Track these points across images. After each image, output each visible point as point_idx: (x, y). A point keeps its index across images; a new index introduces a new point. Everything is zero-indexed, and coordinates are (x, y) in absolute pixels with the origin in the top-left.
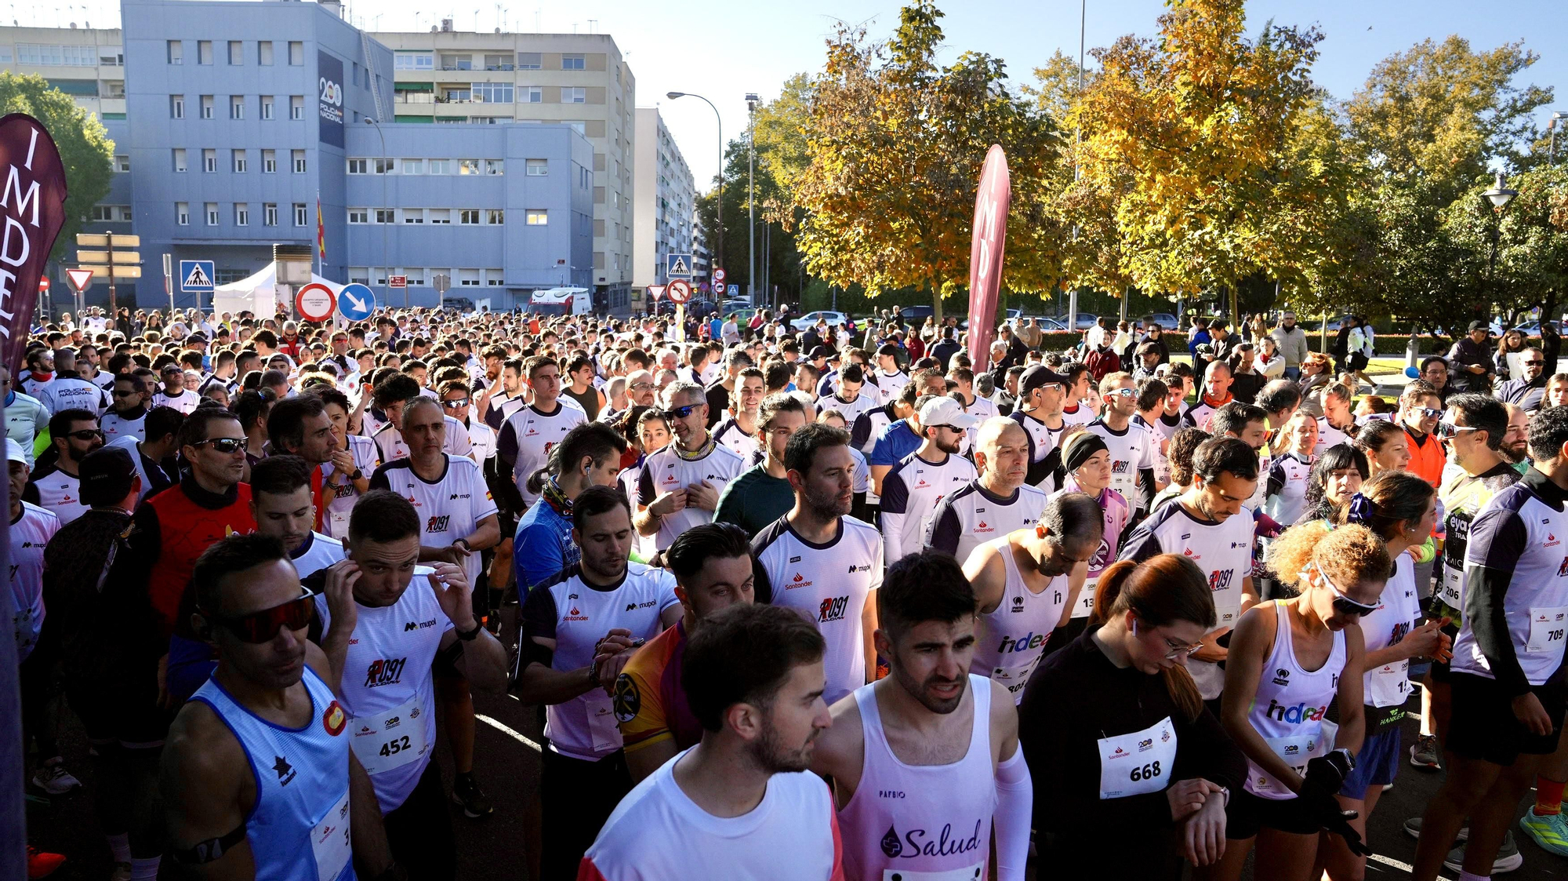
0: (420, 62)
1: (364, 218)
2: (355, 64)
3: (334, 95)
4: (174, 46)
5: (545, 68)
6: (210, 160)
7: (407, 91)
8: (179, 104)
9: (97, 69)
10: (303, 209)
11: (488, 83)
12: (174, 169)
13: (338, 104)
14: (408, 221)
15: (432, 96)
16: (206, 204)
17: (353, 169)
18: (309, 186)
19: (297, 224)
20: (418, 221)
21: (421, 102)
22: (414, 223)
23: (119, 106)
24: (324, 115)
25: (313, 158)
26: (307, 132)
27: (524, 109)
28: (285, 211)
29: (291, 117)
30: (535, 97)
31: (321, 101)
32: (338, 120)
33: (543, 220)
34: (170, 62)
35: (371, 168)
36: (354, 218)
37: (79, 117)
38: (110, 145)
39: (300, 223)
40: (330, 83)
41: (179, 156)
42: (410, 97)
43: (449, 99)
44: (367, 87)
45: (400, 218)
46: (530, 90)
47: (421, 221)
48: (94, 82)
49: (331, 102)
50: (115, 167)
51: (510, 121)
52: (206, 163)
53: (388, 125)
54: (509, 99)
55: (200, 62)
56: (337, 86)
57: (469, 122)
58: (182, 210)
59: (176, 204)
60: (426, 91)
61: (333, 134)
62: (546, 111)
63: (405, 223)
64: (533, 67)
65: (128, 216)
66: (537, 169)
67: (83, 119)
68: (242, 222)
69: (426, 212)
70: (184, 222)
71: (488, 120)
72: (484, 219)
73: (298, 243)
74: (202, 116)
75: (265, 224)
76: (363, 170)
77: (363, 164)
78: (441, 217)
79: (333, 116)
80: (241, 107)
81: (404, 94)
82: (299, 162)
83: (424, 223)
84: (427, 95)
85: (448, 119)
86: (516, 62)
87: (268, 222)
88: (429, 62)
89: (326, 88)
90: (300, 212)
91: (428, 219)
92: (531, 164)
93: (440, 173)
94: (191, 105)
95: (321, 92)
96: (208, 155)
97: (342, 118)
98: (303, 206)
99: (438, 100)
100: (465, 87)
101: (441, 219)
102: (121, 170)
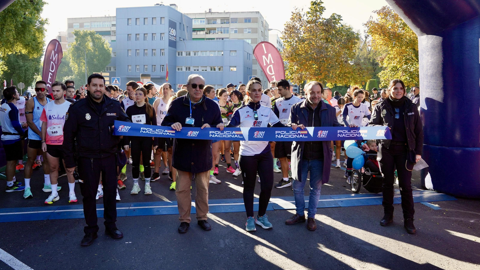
0: (201, 22)
1: (182, 69)
2: (180, 23)
3: (173, 33)
4: (129, 20)
5: (239, 23)
6: (138, 53)
7: (197, 31)
8: (130, 37)
9: (111, 28)
10: (163, 67)
11: (222, 28)
12: (128, 56)
13: (175, 35)
14: (195, 70)
15: (205, 32)
16: (136, 66)
17: (179, 55)
18: (165, 60)
19: (161, 71)
20: (197, 70)
21: (201, 34)
23: (114, 38)
24: (170, 39)
25: (166, 52)
26: (165, 44)
27: (232, 35)
28: (158, 67)
29: (161, 40)
30: (236, 32)
31: (169, 35)
32: (174, 40)
33: (235, 69)
34: (128, 25)
35: (184, 54)
36: (179, 69)
37: (103, 41)
38: (111, 49)
39: (162, 71)
40: (172, 29)
41: (129, 51)
42: (198, 32)
43: (210, 33)
44: (184, 30)
45: (192, 69)
46: (234, 29)
48: (110, 31)
49: (172, 35)
50: (112, 55)
51: (228, 39)
52: (137, 54)
53: (191, 41)
54: (228, 32)
55: (136, 24)
56: (174, 30)
57: (216, 40)
58: (130, 67)
59: (128, 66)
60: (203, 31)
61: (173, 44)
62: (239, 36)
63: (193, 71)
64: (235, 22)
65: (115, 70)
66: (233, 54)
67: (104, 42)
68: (146, 71)
69: (200, 67)
70: (130, 71)
71: (221, 39)
72: (217, 69)
73: (162, 77)
74: (136, 40)
75: (152, 71)
76: (182, 55)
77: (182, 53)
78: (204, 69)
79: (173, 39)
80: (147, 37)
81: (196, 32)
82: (162, 53)
84: (203, 32)
85: (209, 39)
86: (230, 21)
87: (153, 71)
88: (204, 22)
89: (171, 31)
91: (200, 70)
92: (231, 52)
93: (204, 56)
94: (133, 37)
95: (169, 32)
96: (137, 51)
97: (176, 39)
98: (164, 66)
99: (206, 33)
100: (214, 29)
101: (204, 70)
102: (114, 56)
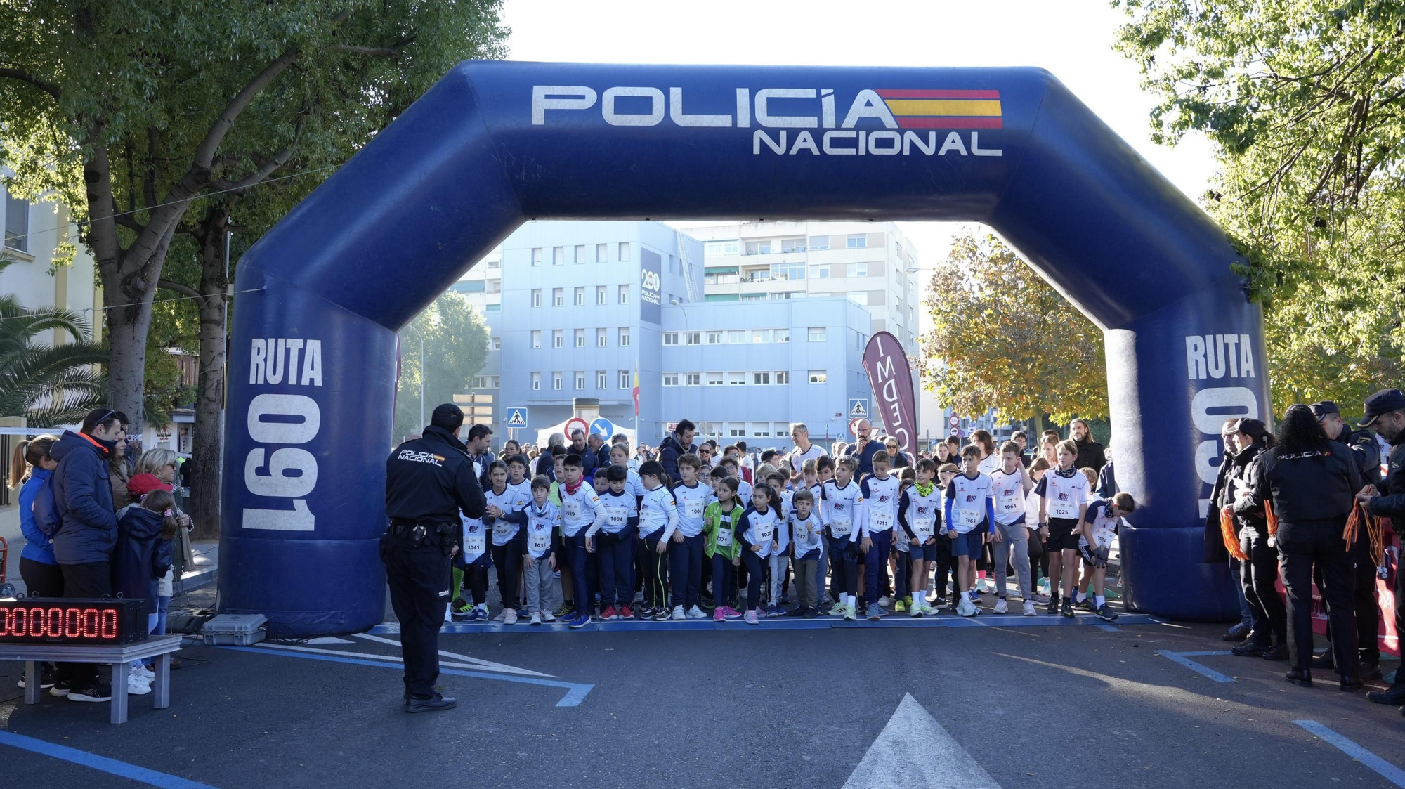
0: (728, 250)
1: (676, 381)
2: (671, 256)
3: (654, 282)
4: (536, 252)
5: (832, 248)
6: (558, 338)
7: (718, 274)
8: (538, 296)
9: (485, 272)
10: (626, 375)
11: (784, 264)
12: (532, 346)
13: (657, 289)
14: (712, 383)
15: (738, 277)
16: (553, 373)
17: (668, 342)
18: (631, 356)
19: (621, 387)
21: (729, 284)
22: (716, 384)
23: (494, 299)
24: (645, 299)
25: (635, 334)
26: (631, 313)
27: (816, 285)
28: (612, 377)
29: (619, 302)
30: (824, 274)
31: (643, 288)
32: (656, 302)
33: (822, 378)
34: (533, 264)
35: (682, 340)
36: (667, 381)
37: (469, 310)
38: (488, 330)
39: (624, 386)
40: (650, 273)
41: (536, 336)
42: (720, 278)
43: (752, 278)
44: (681, 273)
45: (704, 380)
46: (820, 267)
47: (720, 382)
48: (483, 281)
49: (651, 288)
50: (491, 346)
51: (802, 295)
52: (556, 341)
53: (702, 304)
54: (802, 276)
55: (554, 263)
56: (656, 275)
57: (768, 297)
58: (536, 378)
59: (532, 373)
60: (734, 273)
61: (651, 313)
62: (835, 284)
63: (708, 384)
64: (821, 248)
65: (497, 384)
66: (818, 336)
67: (471, 311)
68: (580, 387)
69: (725, 375)
70: (537, 387)
71: (784, 295)
72: (773, 378)
73: (621, 402)
74: (554, 304)
75: (597, 388)
76: (676, 341)
77: (676, 336)
78: (738, 379)
79: (652, 299)
80: (582, 296)
81: (715, 276)
82: (624, 337)
83: (724, 384)
84: (733, 276)
85: (750, 296)
86: (808, 244)
87: (599, 386)
88: (735, 249)
89: (647, 277)
90: (624, 377)
91: (727, 381)
92: (812, 331)
93: (738, 343)
94: (546, 296)
95: (642, 281)
96: (557, 335)
97: (659, 301)
98: (627, 372)
99: (743, 280)
100: (765, 268)
101: (738, 381)
102: (495, 349)
